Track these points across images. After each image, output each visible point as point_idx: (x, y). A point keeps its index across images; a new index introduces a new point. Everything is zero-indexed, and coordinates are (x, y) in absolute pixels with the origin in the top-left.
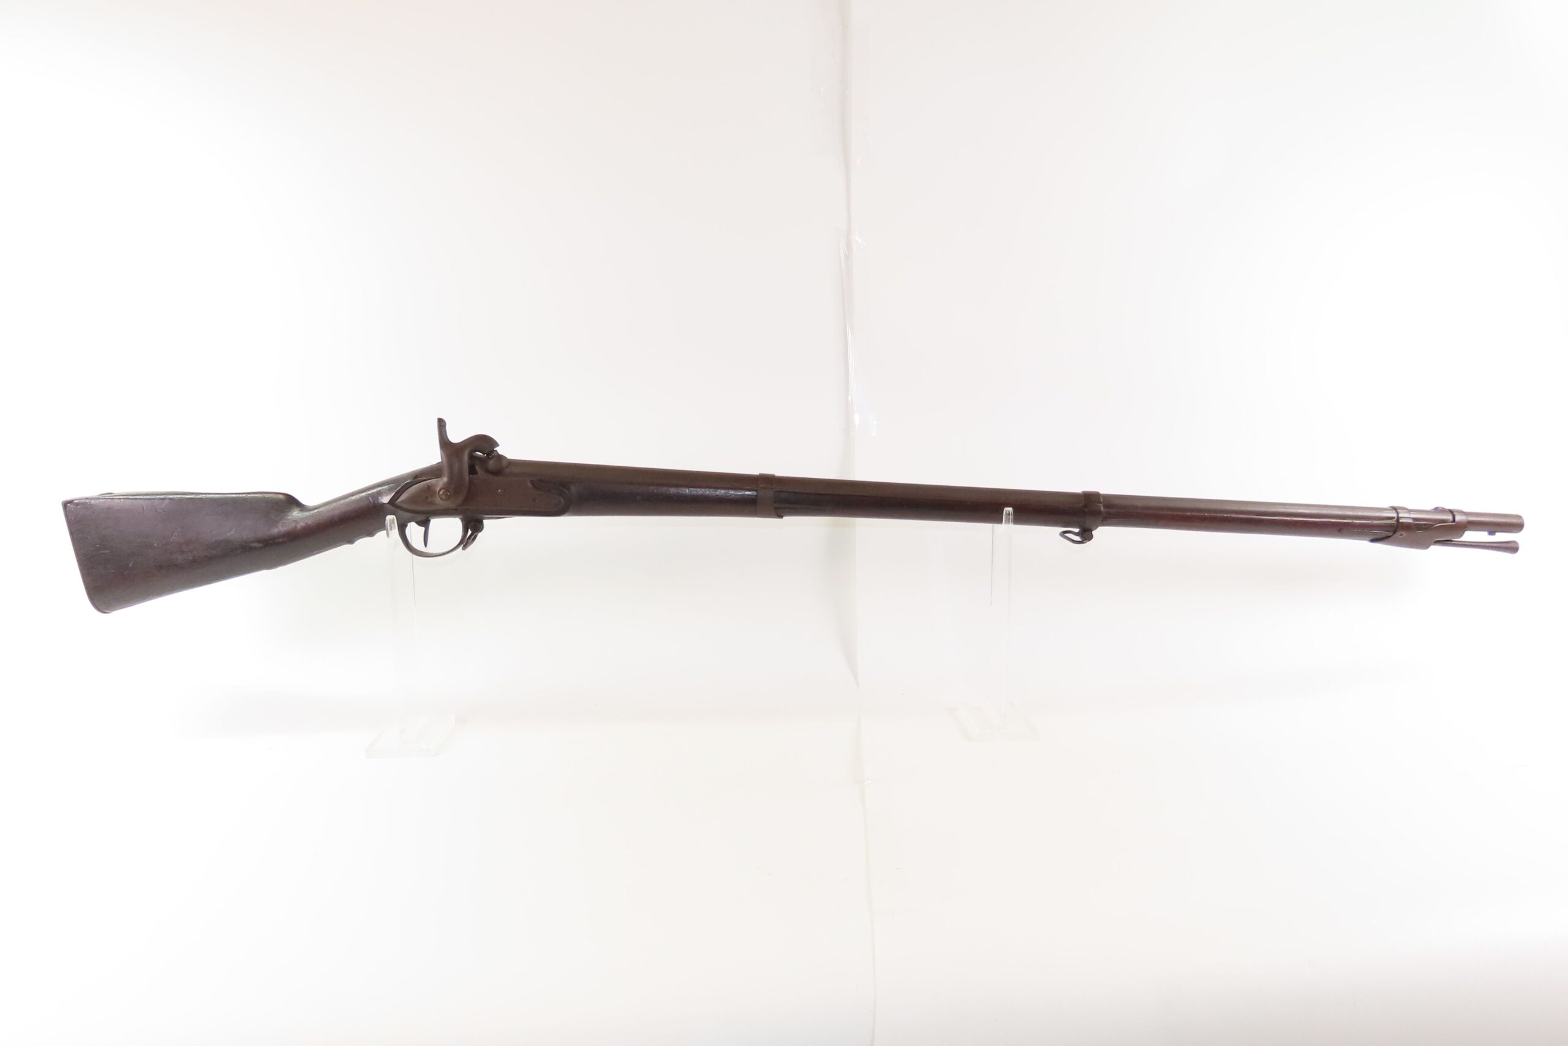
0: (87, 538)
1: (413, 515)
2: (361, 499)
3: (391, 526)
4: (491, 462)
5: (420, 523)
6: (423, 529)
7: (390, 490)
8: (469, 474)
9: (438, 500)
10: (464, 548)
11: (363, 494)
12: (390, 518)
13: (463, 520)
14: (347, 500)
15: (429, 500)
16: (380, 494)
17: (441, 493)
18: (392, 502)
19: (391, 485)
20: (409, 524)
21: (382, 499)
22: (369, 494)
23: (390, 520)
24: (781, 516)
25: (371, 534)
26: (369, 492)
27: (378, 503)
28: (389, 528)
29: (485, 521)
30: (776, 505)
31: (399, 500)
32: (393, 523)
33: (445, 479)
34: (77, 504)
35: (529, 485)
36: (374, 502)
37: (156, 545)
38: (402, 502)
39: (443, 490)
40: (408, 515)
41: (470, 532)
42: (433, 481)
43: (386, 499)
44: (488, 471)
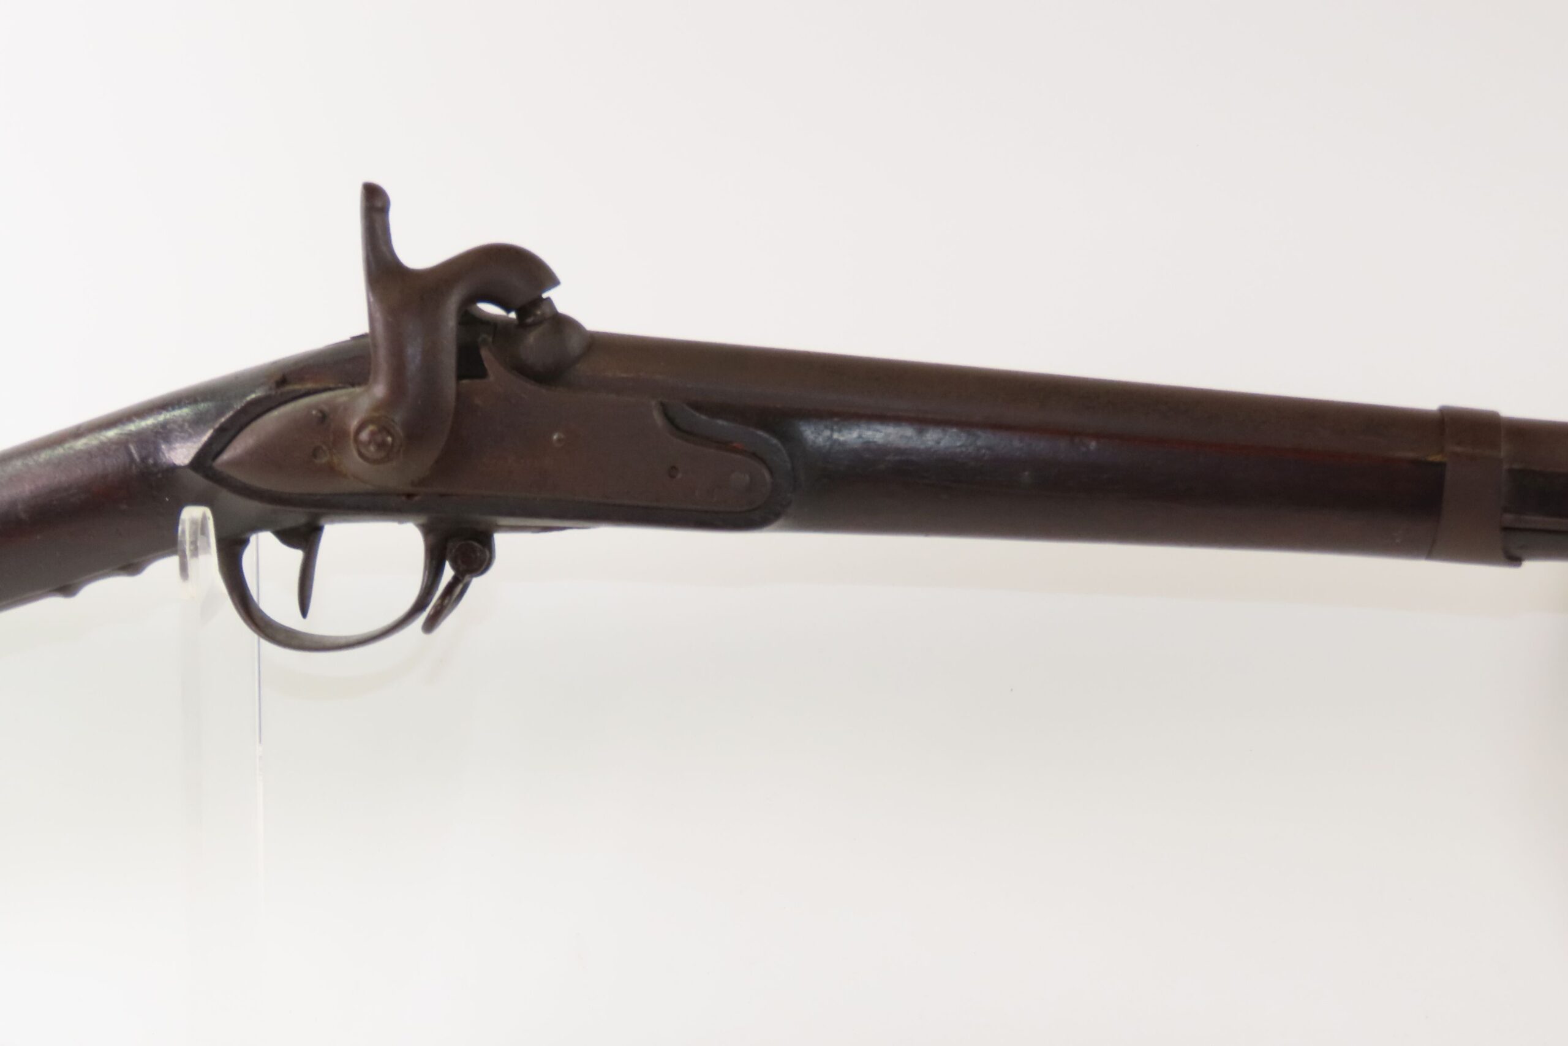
1: (269, 507)
2: (104, 449)
3: (194, 543)
4: (532, 338)
5: (288, 537)
6: (296, 556)
7: (198, 422)
8: (460, 377)
9: (352, 462)
10: (431, 625)
11: (112, 433)
12: (192, 515)
13: (427, 530)
14: (60, 451)
15: (323, 460)
16: (164, 433)
17: (364, 436)
18: (201, 462)
19: (202, 406)
20: (253, 538)
21: (171, 449)
22: (130, 434)
23: (194, 522)
24: (1514, 559)
25: (131, 566)
26: (132, 427)
27: (155, 464)
28: (188, 553)
29: (501, 540)
30: (1509, 518)
31: (226, 456)
32: (204, 530)
33: (379, 390)
35: (658, 419)
36: (144, 459)
38: (236, 463)
39: (371, 428)
40: (252, 507)
41: (448, 573)
42: (341, 396)
43: (181, 454)
44: (523, 370)
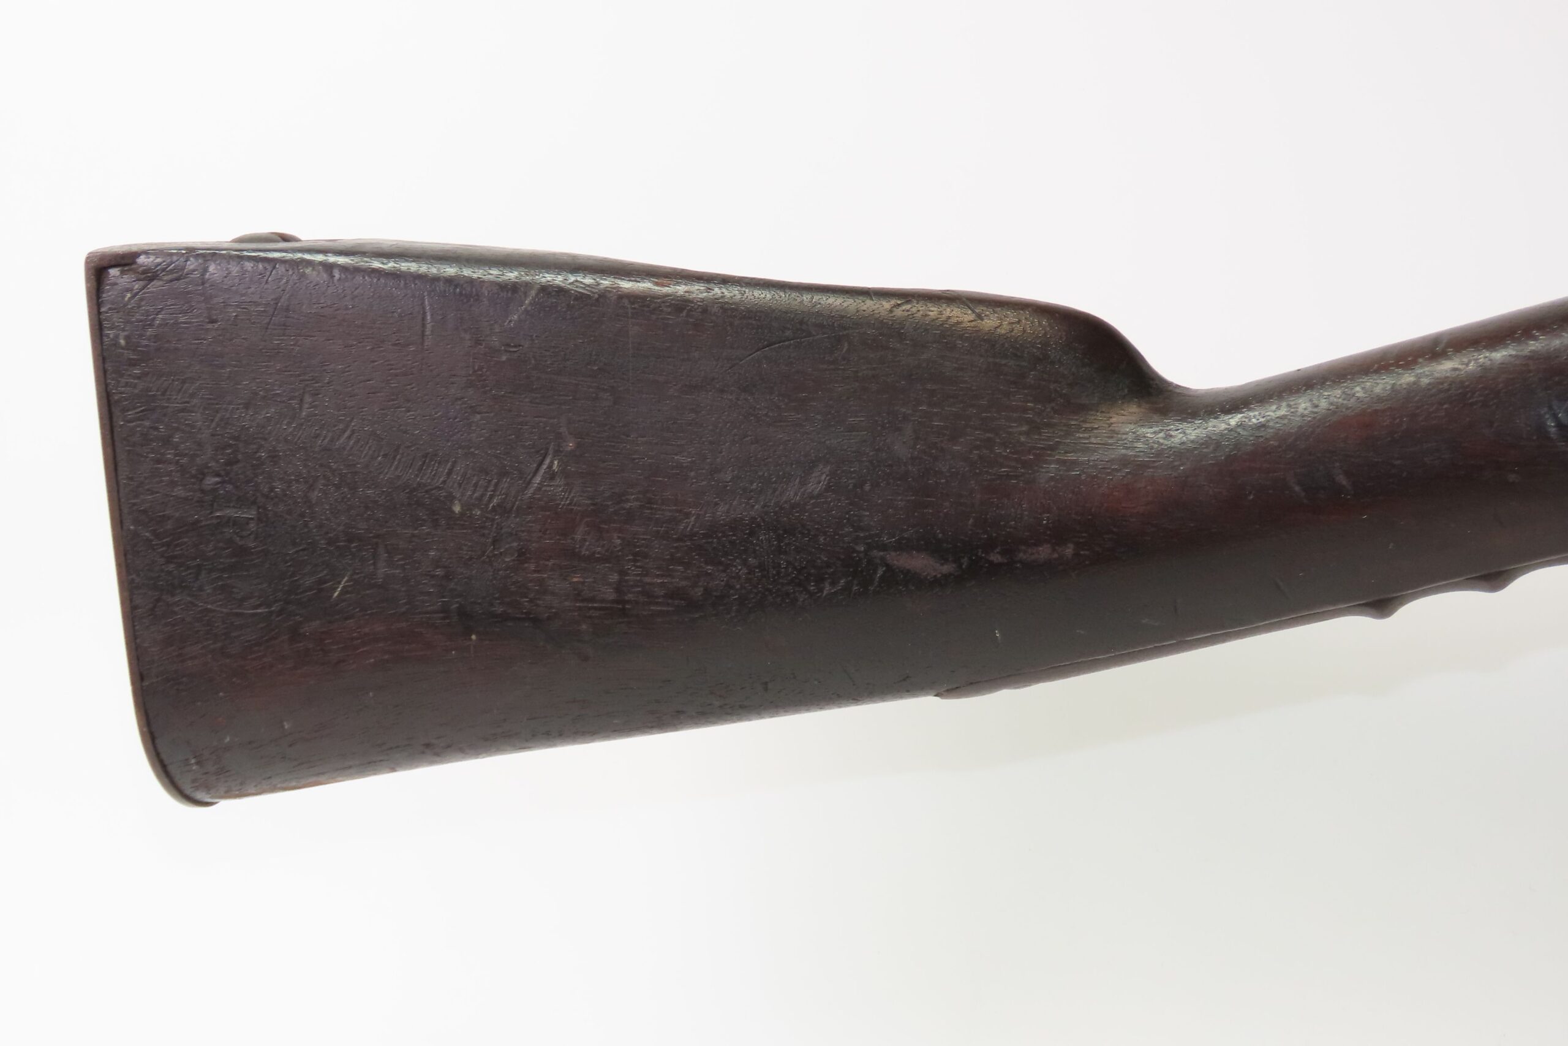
0: (166, 441)
34: (150, 275)
37: (457, 509)
